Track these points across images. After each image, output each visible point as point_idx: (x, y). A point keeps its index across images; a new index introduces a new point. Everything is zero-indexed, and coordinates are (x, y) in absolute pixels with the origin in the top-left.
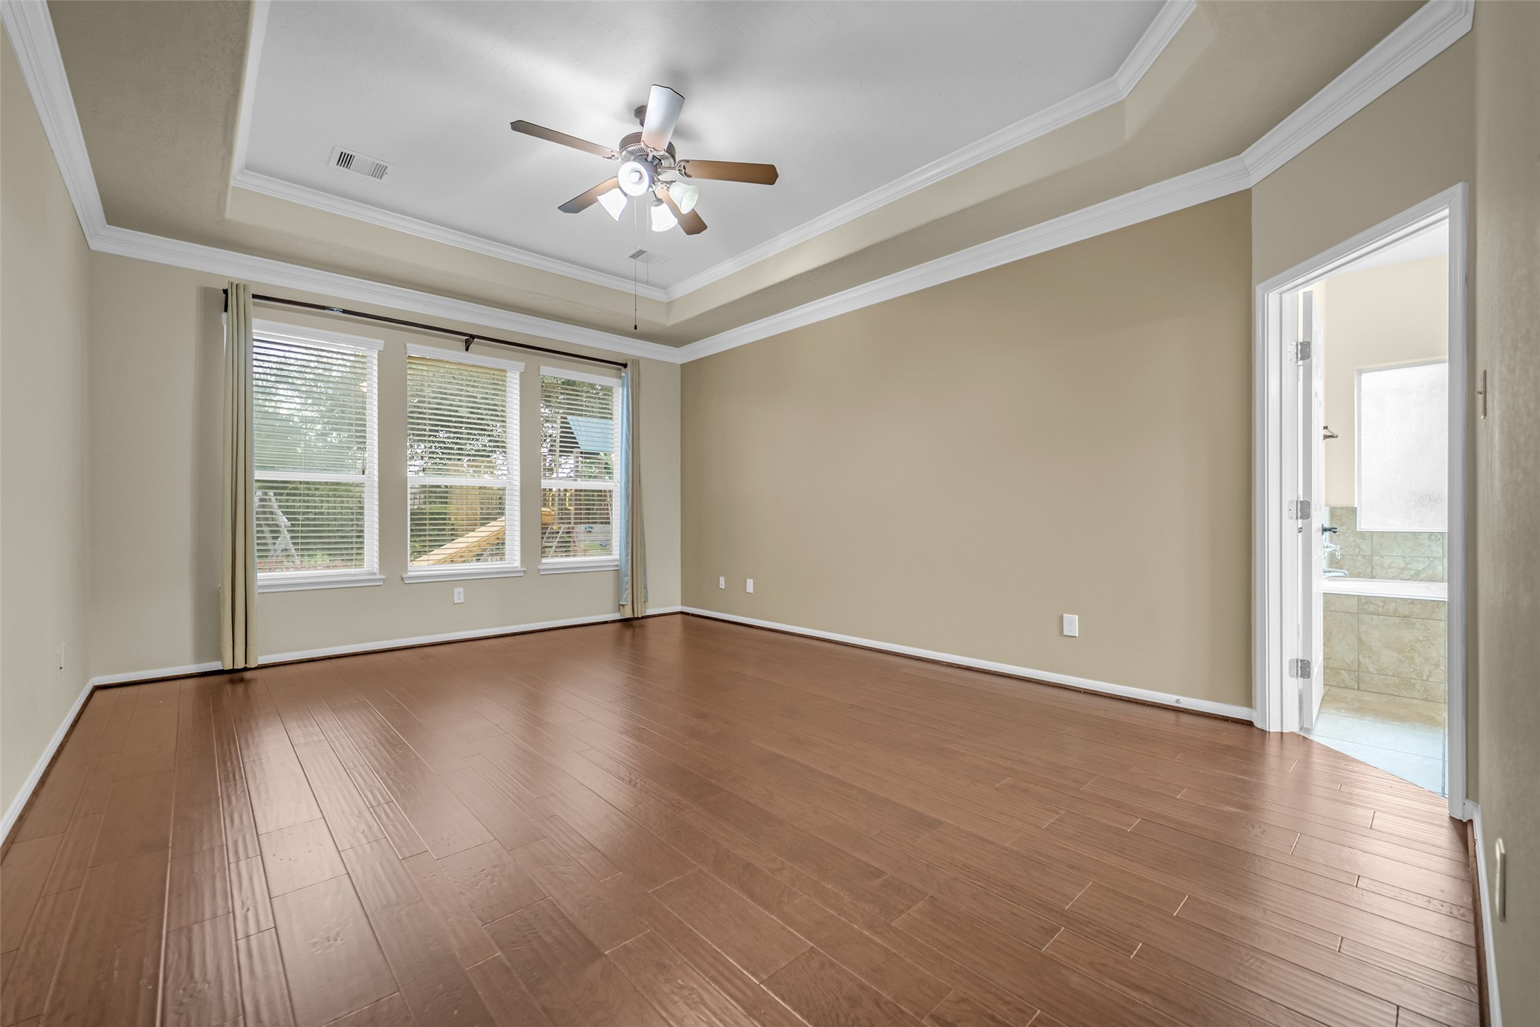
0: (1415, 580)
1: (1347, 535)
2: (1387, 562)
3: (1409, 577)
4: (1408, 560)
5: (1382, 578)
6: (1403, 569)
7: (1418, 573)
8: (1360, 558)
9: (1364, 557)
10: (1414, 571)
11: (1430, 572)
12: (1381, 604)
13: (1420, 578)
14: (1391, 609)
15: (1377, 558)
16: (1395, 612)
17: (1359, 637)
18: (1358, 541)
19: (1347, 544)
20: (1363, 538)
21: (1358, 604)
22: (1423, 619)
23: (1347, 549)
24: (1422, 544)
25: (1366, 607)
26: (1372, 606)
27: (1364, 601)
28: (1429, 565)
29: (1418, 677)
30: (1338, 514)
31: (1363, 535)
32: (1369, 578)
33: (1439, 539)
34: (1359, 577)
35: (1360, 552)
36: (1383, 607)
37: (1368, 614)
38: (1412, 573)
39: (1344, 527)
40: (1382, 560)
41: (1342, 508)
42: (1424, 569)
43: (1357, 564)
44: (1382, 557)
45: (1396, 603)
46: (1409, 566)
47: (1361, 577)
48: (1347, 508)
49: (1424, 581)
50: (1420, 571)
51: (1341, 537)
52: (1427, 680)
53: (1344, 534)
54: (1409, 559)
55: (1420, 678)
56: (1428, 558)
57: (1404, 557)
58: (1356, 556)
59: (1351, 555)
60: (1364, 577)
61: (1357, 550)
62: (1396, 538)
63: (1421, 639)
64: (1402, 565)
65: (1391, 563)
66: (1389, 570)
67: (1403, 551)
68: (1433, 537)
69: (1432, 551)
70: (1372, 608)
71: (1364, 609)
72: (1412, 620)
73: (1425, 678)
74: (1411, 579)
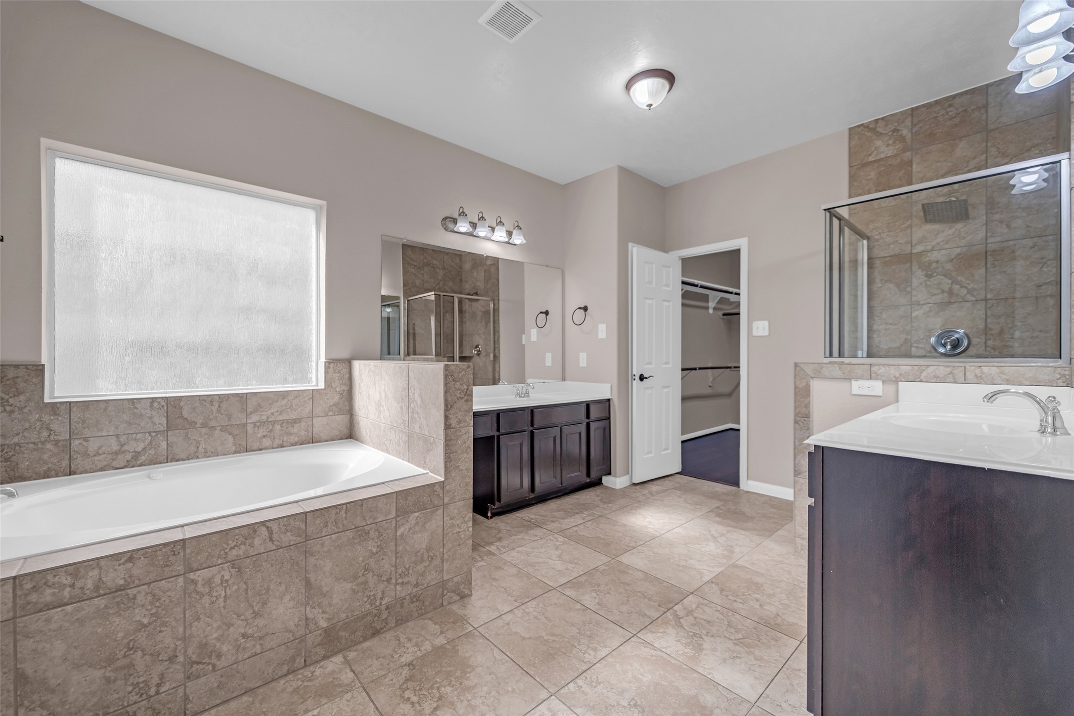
0: (133, 467)
1: (25, 410)
2: (93, 446)
3: (125, 464)
4: (123, 439)
5: (86, 472)
6: (116, 453)
7: (137, 455)
8: (49, 446)
9: (56, 443)
10: (131, 454)
11: (152, 452)
12: (68, 580)
13: (139, 462)
14: (90, 584)
15: (77, 442)
16: (97, 588)
17: (17, 669)
18: (46, 418)
19: (27, 425)
20: (55, 414)
21: (15, 596)
22: (149, 584)
23: (26, 434)
24: (141, 415)
25: (34, 597)
26: (49, 591)
27: (28, 586)
28: (150, 443)
29: (141, 696)
30: (10, 376)
31: (54, 408)
32: (66, 475)
33: (163, 406)
34: (48, 477)
35: (49, 436)
36: (72, 586)
37: (41, 611)
38: (129, 456)
39: (22, 398)
40: (85, 444)
41: (17, 366)
42: (144, 449)
43: (45, 457)
44: (86, 439)
45: (100, 568)
46: (126, 448)
47: (52, 477)
48: (26, 366)
49: (145, 465)
50: (139, 453)
51: (16, 415)
52: (157, 693)
53: (21, 409)
54: (125, 437)
55: (144, 696)
56: (150, 433)
57: (117, 436)
58: (43, 443)
59: (34, 443)
60: (57, 476)
61: (45, 434)
62: (106, 409)
63: (146, 621)
64: (115, 447)
65: (100, 448)
66: (96, 458)
67: (117, 428)
68: (156, 404)
69: (154, 424)
70: (48, 595)
71: (29, 603)
72: (128, 591)
73: (152, 691)
74: (129, 465)
